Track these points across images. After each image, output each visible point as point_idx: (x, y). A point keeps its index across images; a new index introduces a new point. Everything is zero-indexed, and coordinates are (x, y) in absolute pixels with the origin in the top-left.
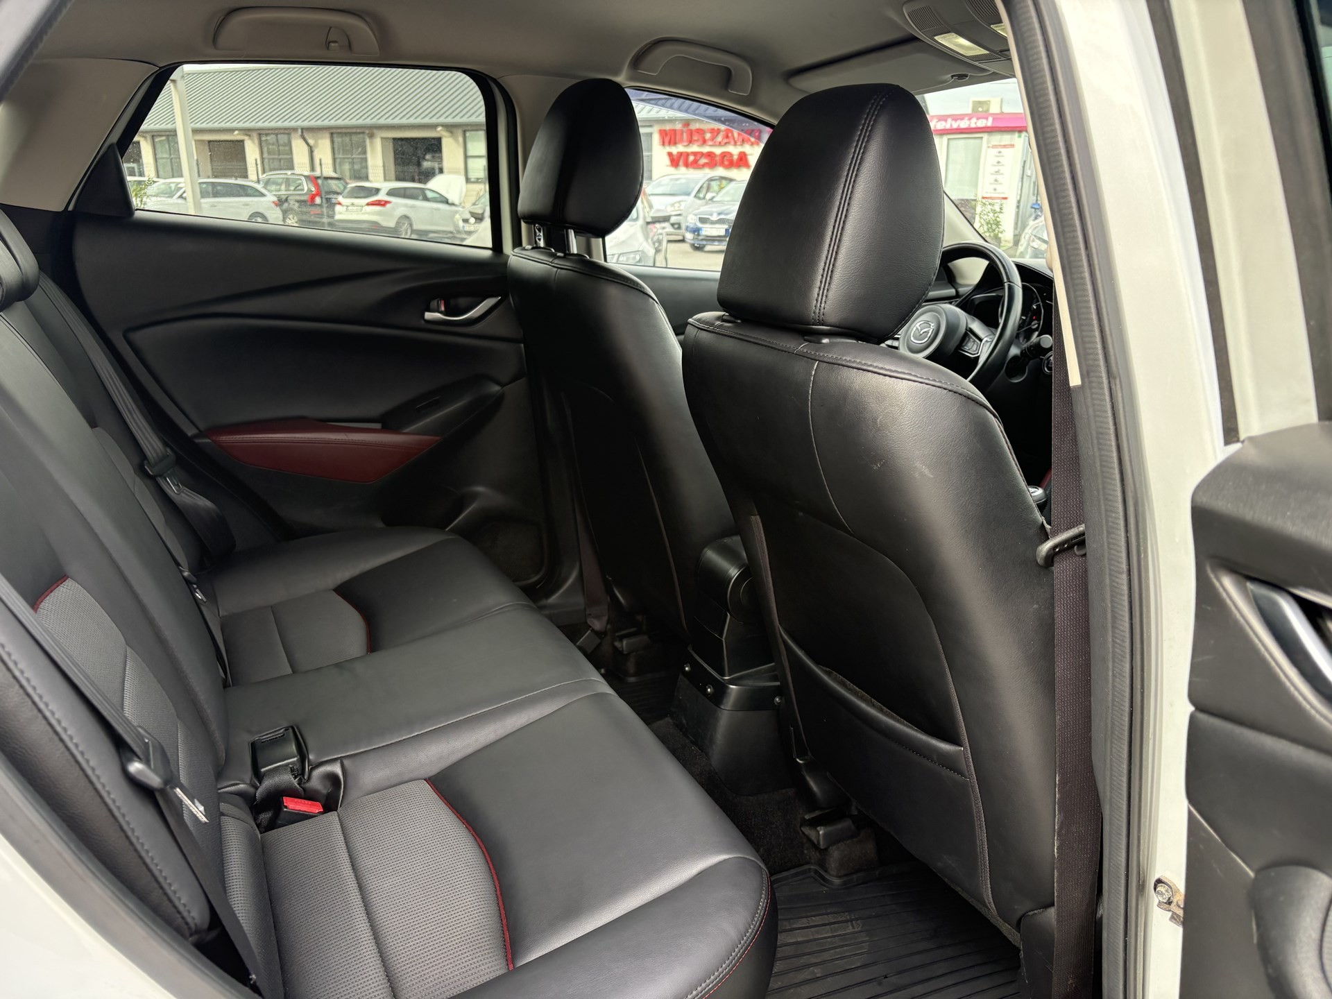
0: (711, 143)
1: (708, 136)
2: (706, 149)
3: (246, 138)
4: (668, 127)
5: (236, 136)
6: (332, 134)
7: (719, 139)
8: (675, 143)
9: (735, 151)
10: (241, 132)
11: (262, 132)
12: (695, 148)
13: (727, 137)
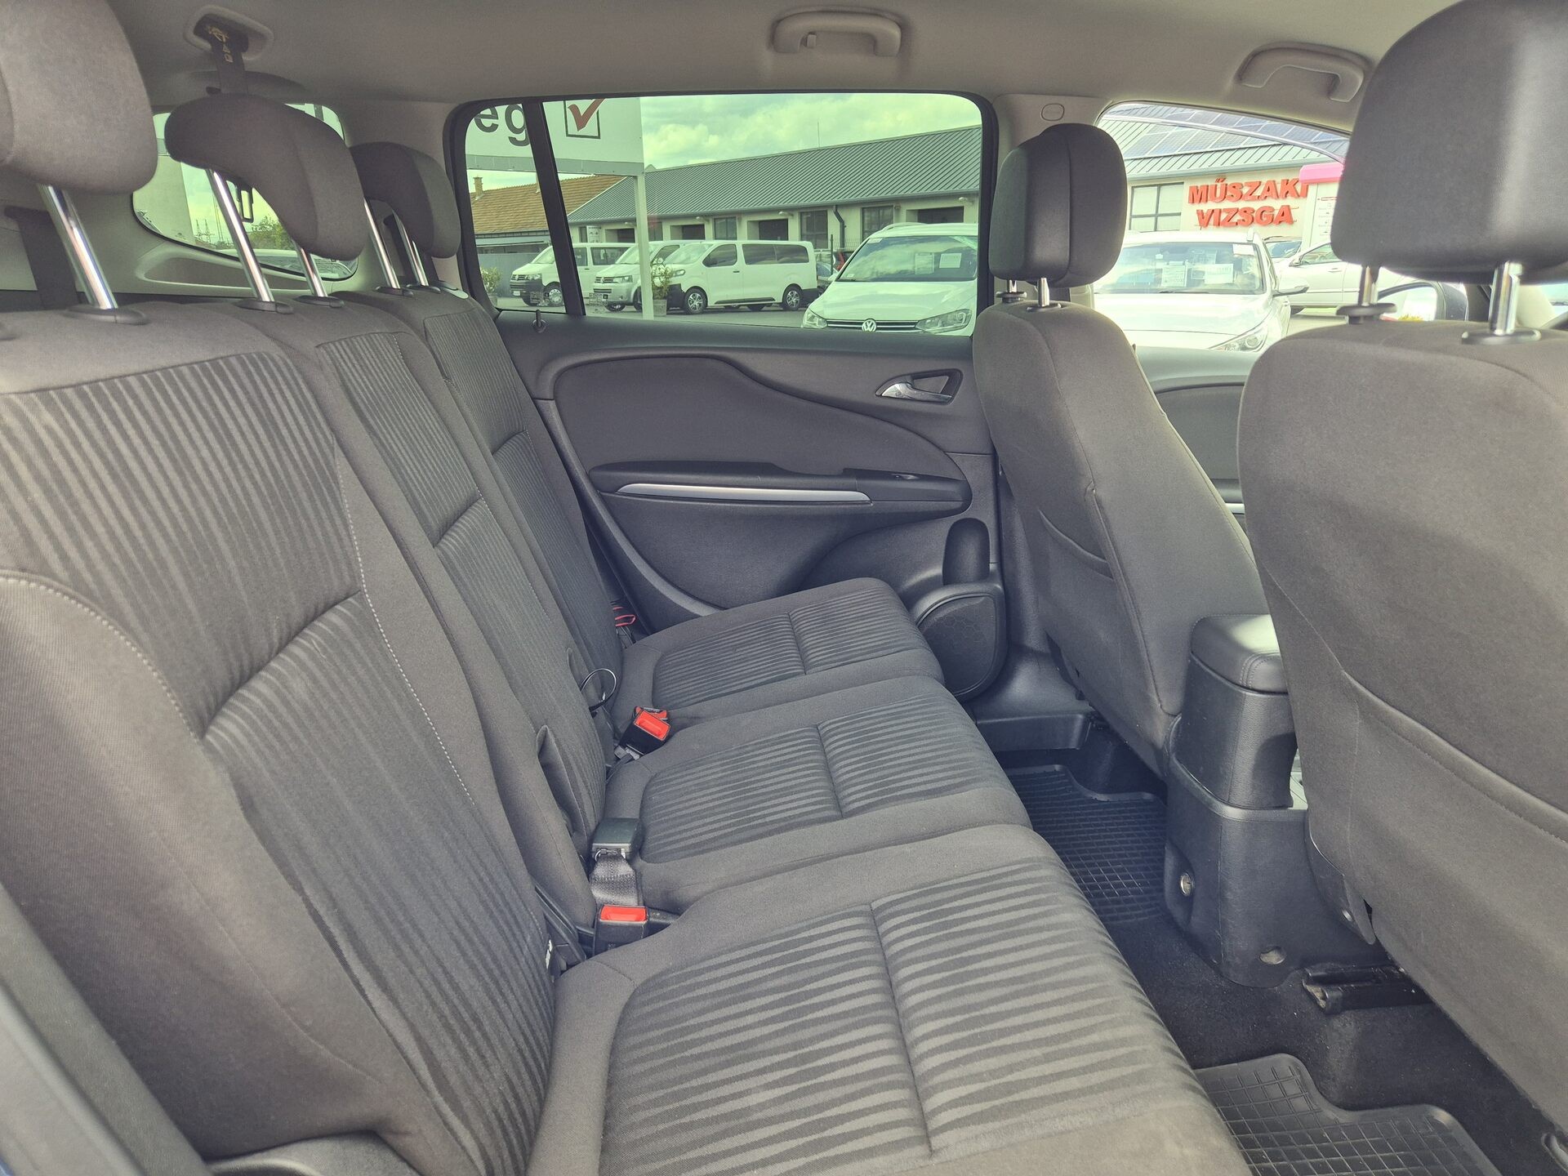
0: (1249, 198)
1: (1245, 190)
2: (1241, 205)
3: (790, 218)
4: (1199, 183)
5: (780, 216)
6: (863, 209)
7: (1259, 192)
8: (1207, 201)
9: (1277, 205)
10: (786, 213)
11: (801, 211)
12: (1227, 204)
13: (1269, 190)
